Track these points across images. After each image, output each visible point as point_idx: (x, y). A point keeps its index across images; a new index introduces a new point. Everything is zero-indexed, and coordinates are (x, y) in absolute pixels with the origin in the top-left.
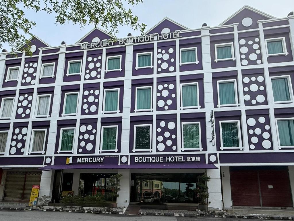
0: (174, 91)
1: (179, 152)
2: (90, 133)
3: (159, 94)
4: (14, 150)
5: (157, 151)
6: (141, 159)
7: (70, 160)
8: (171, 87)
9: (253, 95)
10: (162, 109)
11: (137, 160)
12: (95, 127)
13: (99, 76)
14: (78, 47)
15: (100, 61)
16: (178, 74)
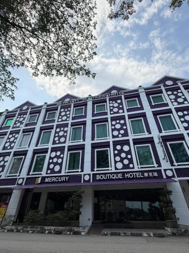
0: (125, 124)
1: (136, 169)
2: (58, 157)
3: (113, 127)
5: (116, 169)
6: (102, 177)
7: (39, 180)
8: (122, 122)
10: (117, 136)
11: (98, 177)
13: (68, 119)
14: (55, 105)
15: (70, 111)
16: (126, 114)
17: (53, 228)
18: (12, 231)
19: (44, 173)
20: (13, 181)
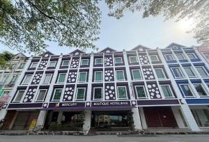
0: (113, 73)
1: (117, 100)
2: (70, 91)
3: (106, 75)
4: (26, 100)
5: (106, 99)
6: (97, 104)
7: (58, 105)
8: (111, 72)
9: (149, 76)
10: (108, 80)
12: (73, 88)
13: (77, 67)
14: (69, 56)
15: (79, 61)
16: (114, 67)
17: (67, 132)
18: (41, 134)
19: (61, 101)
20: (40, 105)
